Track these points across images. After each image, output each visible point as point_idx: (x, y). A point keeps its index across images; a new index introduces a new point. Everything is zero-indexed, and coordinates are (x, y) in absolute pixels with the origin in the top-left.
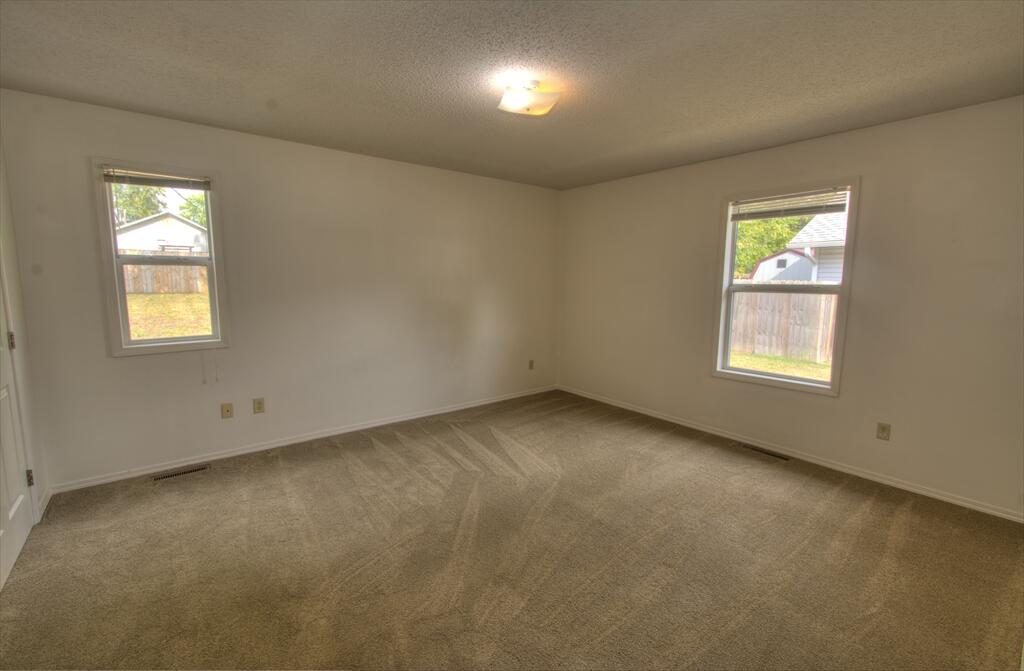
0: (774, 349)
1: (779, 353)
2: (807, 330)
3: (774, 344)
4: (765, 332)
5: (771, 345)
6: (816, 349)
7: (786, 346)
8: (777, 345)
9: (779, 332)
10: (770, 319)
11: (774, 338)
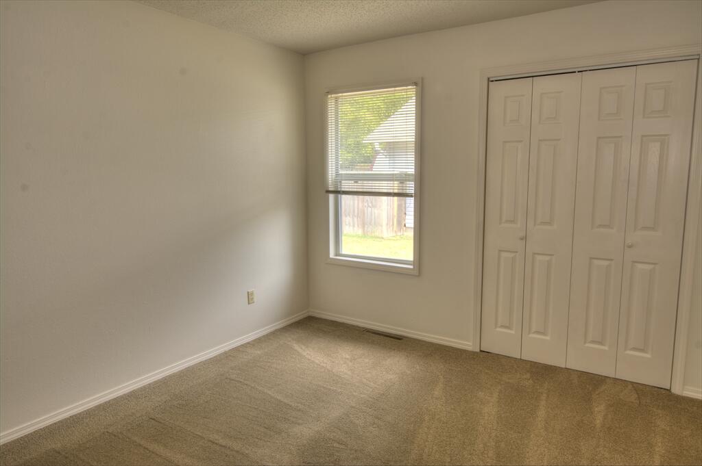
0: (356, 228)
1: (360, 232)
2: (376, 211)
3: (356, 226)
4: (349, 215)
5: (354, 226)
6: (382, 226)
7: (364, 225)
8: (358, 226)
9: (358, 214)
10: (352, 203)
11: (356, 219)
